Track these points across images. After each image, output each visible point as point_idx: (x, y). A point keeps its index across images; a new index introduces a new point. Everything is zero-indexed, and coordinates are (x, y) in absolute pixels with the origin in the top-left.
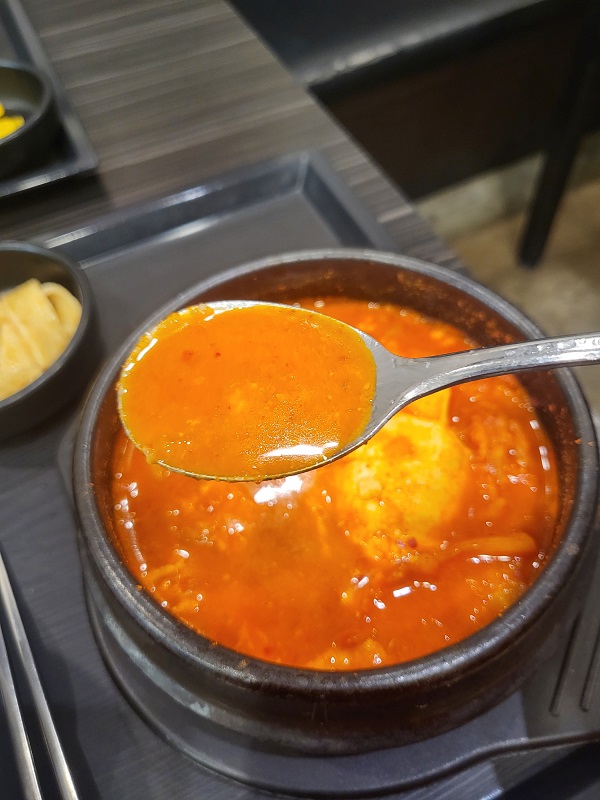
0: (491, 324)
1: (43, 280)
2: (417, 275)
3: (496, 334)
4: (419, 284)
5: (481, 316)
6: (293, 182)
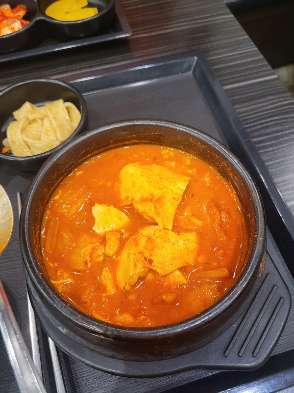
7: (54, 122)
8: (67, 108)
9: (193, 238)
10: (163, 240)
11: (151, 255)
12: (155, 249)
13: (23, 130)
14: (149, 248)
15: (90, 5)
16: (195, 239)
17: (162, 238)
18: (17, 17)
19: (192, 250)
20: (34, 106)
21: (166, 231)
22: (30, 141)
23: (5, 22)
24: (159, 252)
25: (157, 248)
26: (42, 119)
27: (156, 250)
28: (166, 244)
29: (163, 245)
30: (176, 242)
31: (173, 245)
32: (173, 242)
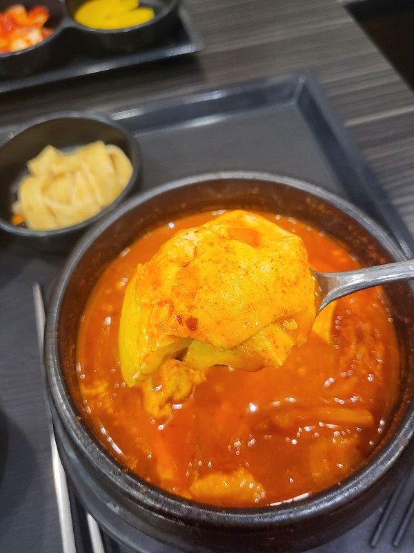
0: (371, 247)
1: (107, 143)
2: (320, 201)
3: (374, 255)
4: (322, 207)
5: (364, 240)
6: (291, 95)
7: (91, 177)
8: (112, 157)
9: (293, 254)
10: (220, 266)
11: (191, 308)
12: (200, 290)
13: (45, 189)
14: (184, 290)
15: (142, 5)
16: (298, 255)
17: (217, 262)
18: (36, 25)
19: (293, 279)
20: (61, 153)
21: (225, 244)
22: (56, 206)
23: (18, 31)
24: (212, 297)
25: (205, 288)
26: (73, 173)
27: (202, 294)
28: (226, 275)
29: (220, 278)
30: (254, 268)
31: (245, 276)
32: (245, 270)
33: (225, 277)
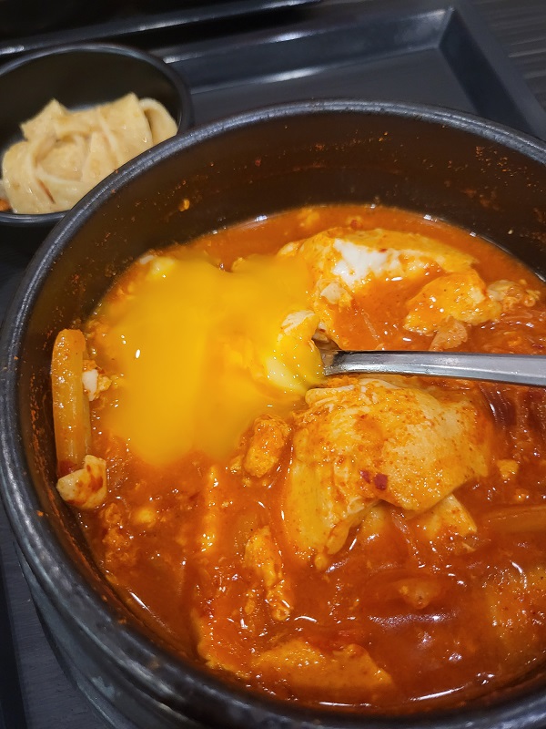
7: (113, 140)
8: (147, 114)
10: (403, 417)
11: (378, 462)
12: (386, 443)
13: (39, 159)
17: (399, 412)
22: (54, 181)
24: (400, 450)
25: (392, 440)
26: (86, 137)
27: (389, 448)
28: (412, 426)
29: (406, 429)
30: (439, 419)
31: (431, 428)
32: (430, 421)
33: (411, 429)
